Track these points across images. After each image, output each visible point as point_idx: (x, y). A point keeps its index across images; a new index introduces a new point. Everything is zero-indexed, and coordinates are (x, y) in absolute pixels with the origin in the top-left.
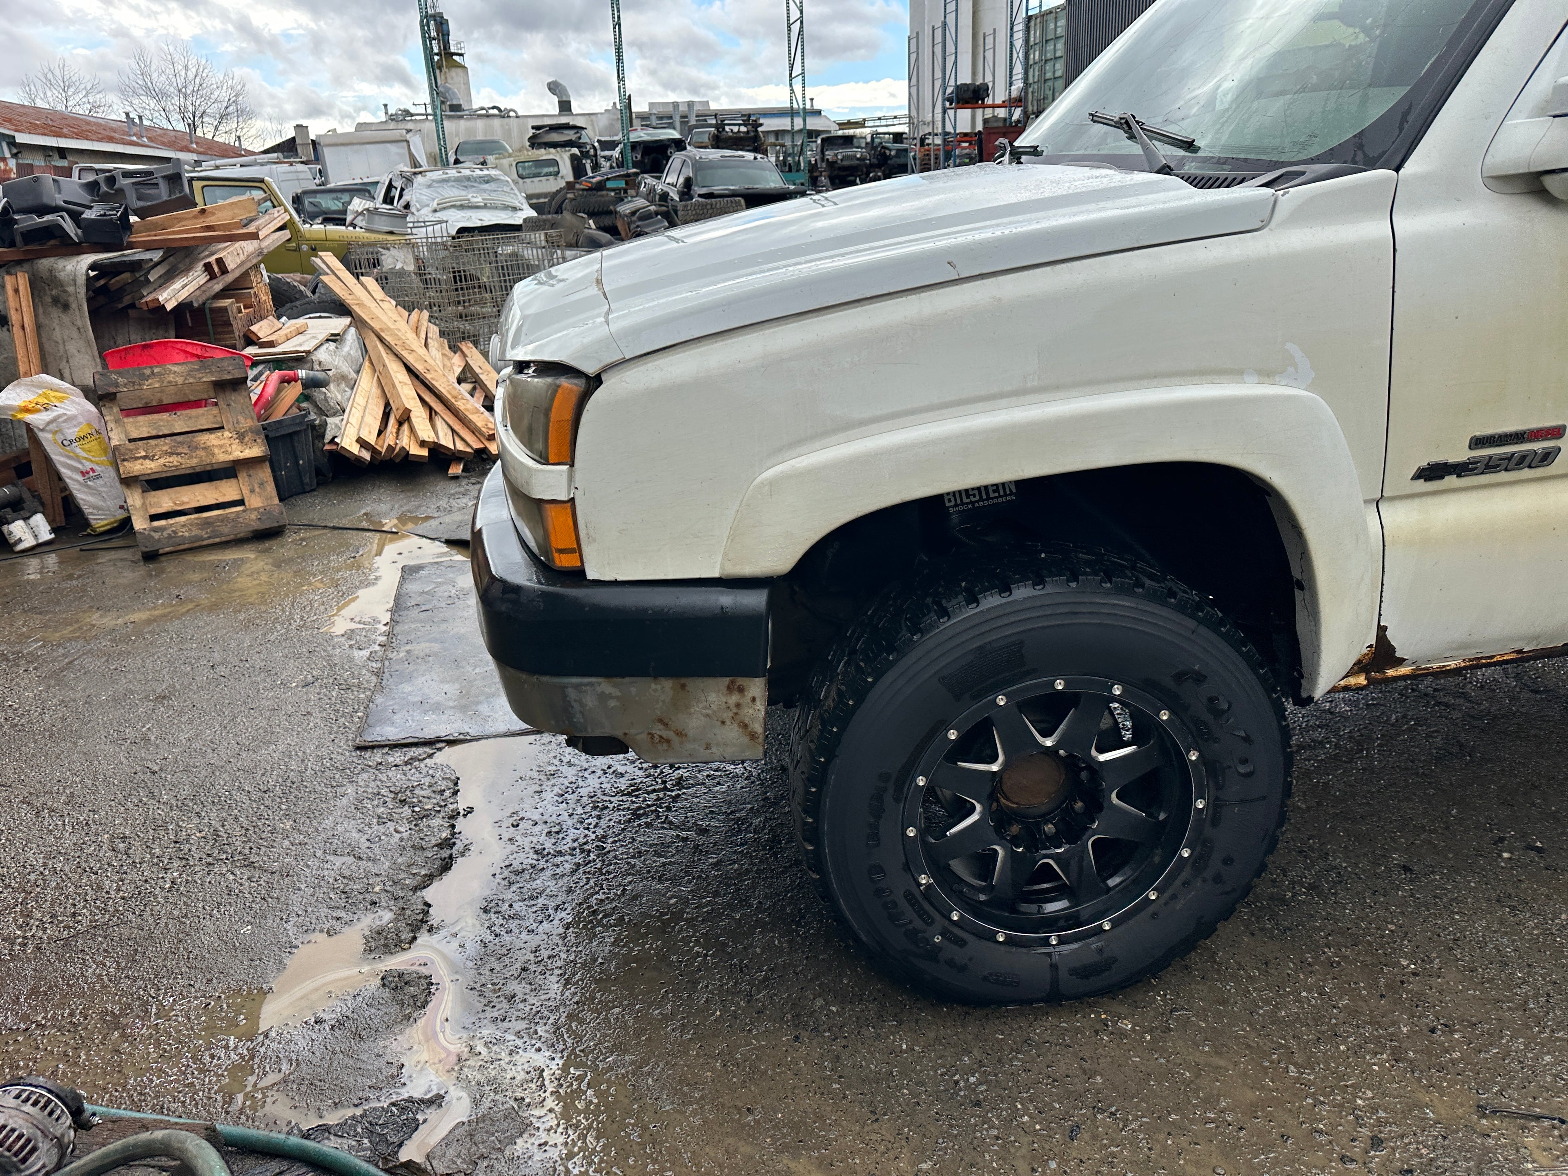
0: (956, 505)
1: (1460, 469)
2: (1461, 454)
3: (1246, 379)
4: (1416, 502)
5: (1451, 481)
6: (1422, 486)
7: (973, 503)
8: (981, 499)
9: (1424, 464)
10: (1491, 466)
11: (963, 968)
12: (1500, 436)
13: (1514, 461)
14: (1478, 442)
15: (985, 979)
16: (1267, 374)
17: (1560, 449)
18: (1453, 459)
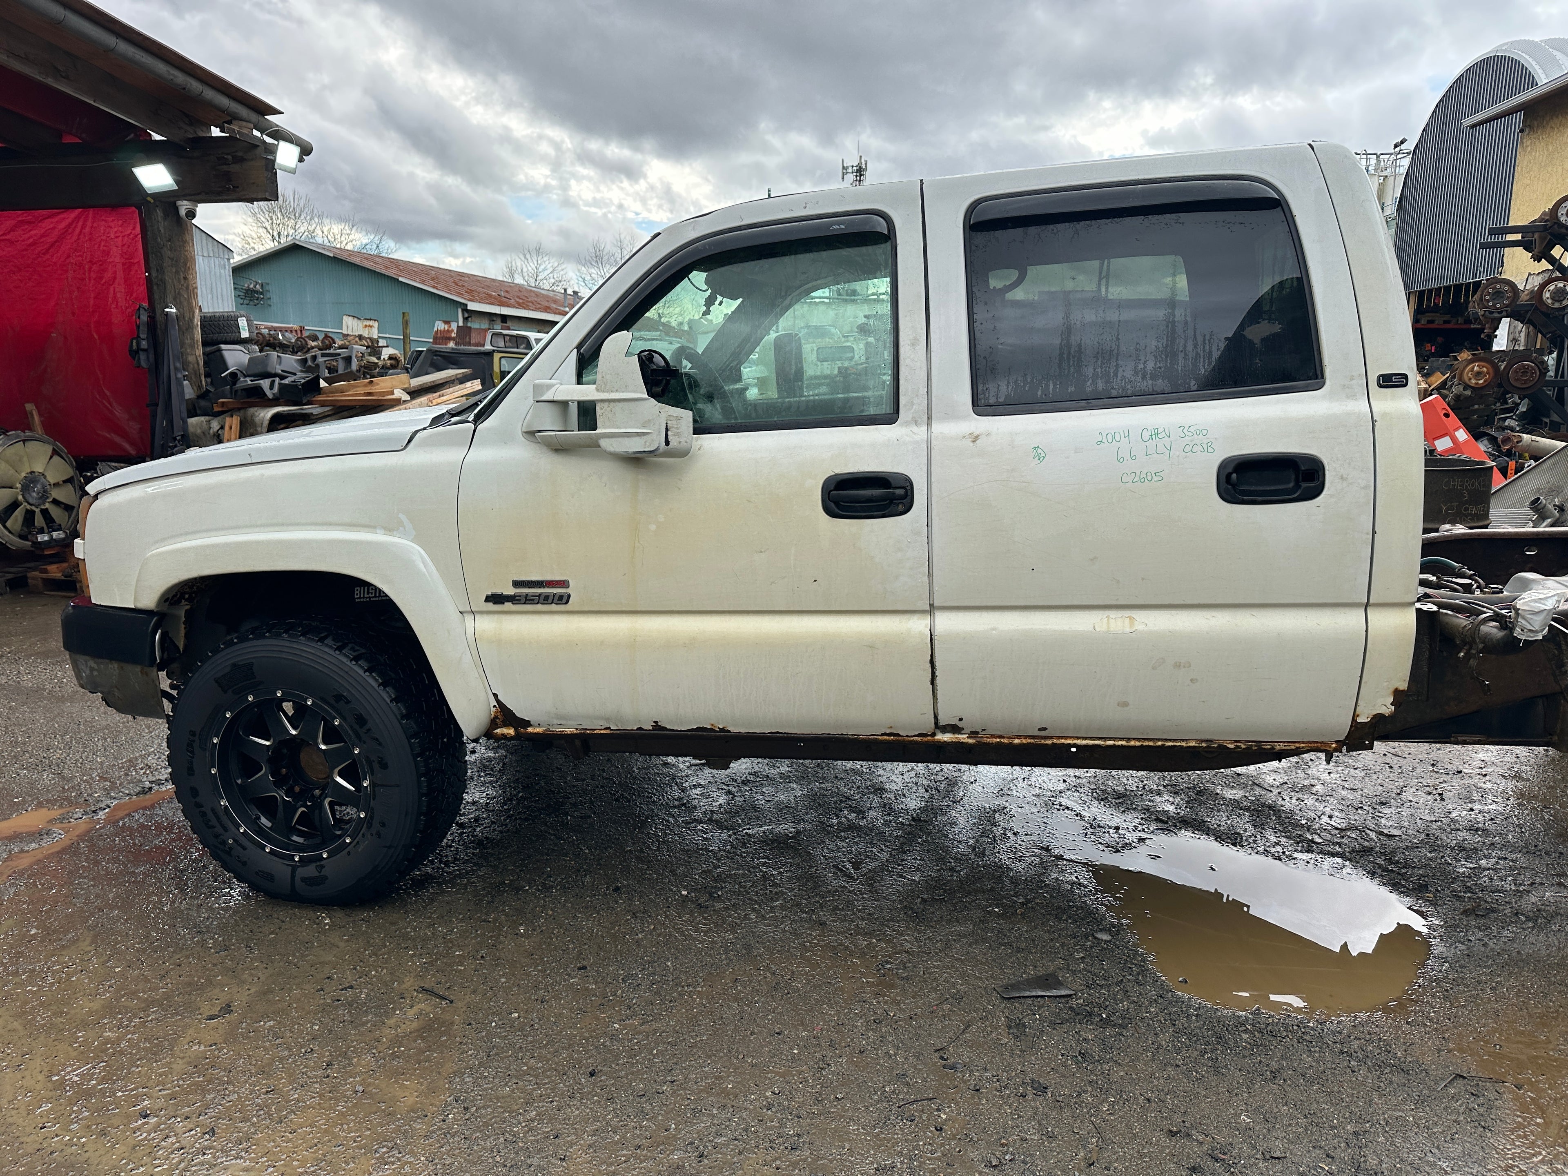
0: (360, 598)
1: (511, 599)
2: (511, 591)
3: (378, 531)
4: (496, 616)
5: (508, 606)
6: (491, 606)
7: (370, 598)
8: (375, 596)
9: (489, 593)
10: (528, 600)
11: (244, 864)
12: (528, 582)
13: (542, 598)
14: (517, 584)
15: (257, 873)
16: (389, 530)
17: (569, 596)
18: (506, 593)
